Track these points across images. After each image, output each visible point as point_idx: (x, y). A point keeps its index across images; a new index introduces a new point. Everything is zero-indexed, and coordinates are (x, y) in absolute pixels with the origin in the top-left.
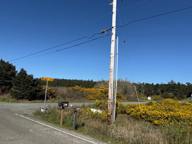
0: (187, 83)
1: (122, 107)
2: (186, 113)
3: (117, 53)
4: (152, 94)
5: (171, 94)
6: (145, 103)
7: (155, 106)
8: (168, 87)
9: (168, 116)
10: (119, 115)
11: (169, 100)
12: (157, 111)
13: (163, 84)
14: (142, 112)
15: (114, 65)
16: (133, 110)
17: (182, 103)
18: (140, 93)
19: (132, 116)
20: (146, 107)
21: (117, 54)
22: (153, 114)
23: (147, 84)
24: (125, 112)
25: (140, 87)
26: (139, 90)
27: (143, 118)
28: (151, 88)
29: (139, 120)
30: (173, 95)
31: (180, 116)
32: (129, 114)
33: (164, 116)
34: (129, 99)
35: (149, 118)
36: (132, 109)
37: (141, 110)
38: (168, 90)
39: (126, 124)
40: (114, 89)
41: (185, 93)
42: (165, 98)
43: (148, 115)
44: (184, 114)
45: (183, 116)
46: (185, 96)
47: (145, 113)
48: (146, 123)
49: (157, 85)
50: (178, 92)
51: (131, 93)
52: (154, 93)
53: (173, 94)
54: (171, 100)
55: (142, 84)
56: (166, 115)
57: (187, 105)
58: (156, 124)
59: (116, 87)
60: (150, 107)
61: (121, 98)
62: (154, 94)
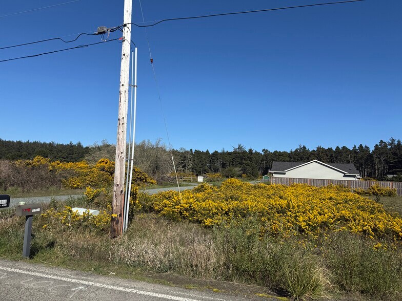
0: (263, 150)
1: (146, 199)
2: (258, 202)
3: (136, 84)
4: (205, 171)
5: (237, 170)
6: (192, 188)
7: (209, 193)
8: (233, 157)
9: (229, 210)
10: (137, 217)
11: (233, 180)
12: (210, 202)
13: (225, 151)
14: (184, 205)
15: (127, 110)
16: (167, 202)
17: (253, 185)
18: (183, 170)
19: (164, 215)
20: (192, 196)
21: (134, 86)
22: (204, 208)
23: (197, 152)
24: (151, 209)
25: (185, 157)
26: (182, 163)
27: (184, 218)
28: (205, 159)
29: (178, 221)
30: (241, 172)
31: (248, 208)
32: (159, 212)
33: (222, 209)
34: (162, 183)
35: (197, 216)
36: (165, 201)
37: (182, 202)
38: (233, 162)
39: (150, 231)
40: (127, 161)
41: (259, 168)
42: (227, 177)
43: (195, 211)
44: (254, 204)
45: (252, 207)
46: (260, 172)
47: (190, 207)
48: (191, 225)
49: (216, 153)
50: (249, 165)
51: (167, 171)
52: (210, 168)
53: (240, 169)
54: (237, 180)
55: (188, 152)
56: (225, 208)
57: (261, 188)
58: (207, 226)
59: (132, 158)
60: (200, 195)
61: (146, 181)
62: (210, 171)
